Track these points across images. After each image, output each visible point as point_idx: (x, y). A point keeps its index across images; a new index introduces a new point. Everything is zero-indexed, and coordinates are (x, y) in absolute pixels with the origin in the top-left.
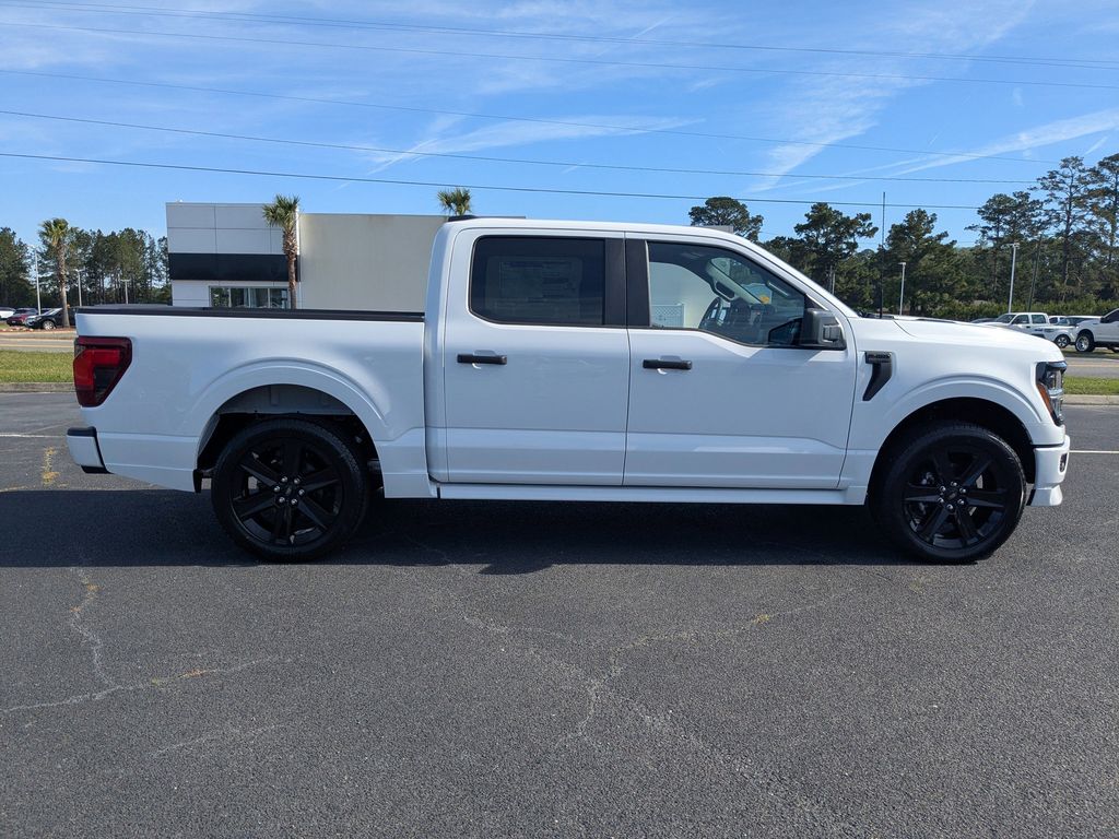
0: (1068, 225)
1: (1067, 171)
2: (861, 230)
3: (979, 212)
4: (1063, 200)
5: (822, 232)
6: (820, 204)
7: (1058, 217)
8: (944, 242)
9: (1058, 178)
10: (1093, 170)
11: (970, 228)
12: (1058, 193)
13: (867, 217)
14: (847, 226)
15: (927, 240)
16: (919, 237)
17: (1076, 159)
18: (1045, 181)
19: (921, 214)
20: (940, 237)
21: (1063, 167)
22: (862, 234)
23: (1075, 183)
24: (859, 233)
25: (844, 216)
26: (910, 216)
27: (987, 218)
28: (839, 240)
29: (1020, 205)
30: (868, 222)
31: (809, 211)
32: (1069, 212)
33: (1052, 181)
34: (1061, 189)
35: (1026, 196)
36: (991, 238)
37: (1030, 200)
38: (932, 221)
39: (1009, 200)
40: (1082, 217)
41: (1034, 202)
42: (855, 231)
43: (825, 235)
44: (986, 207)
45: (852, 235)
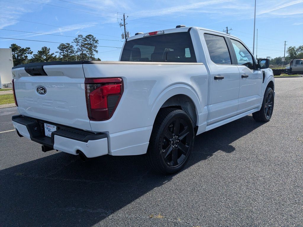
0: (82, 52)
1: (80, 38)
2: (28, 52)
3: (58, 48)
4: (80, 45)
5: (16, 52)
6: (14, 44)
7: (80, 50)
8: (53, 56)
9: (78, 40)
10: (85, 38)
11: (56, 52)
12: (79, 44)
13: (29, 48)
14: (23, 51)
15: (49, 55)
16: (46, 54)
17: (81, 35)
18: (75, 41)
19: (46, 48)
20: (52, 54)
21: (79, 37)
22: (29, 53)
23: (82, 41)
24: (27, 53)
25: (22, 48)
26: (43, 48)
27: (61, 50)
28: (22, 55)
29: (68, 47)
30: (29, 50)
31: (10, 46)
32: (82, 49)
33: (77, 41)
34: (79, 43)
35: (69, 44)
36: (62, 55)
37: (70, 45)
38: (49, 50)
39: (65, 45)
40: (85, 50)
41: (71, 46)
42: (26, 52)
43: (17, 53)
44: (59, 47)
45: (25, 54)
